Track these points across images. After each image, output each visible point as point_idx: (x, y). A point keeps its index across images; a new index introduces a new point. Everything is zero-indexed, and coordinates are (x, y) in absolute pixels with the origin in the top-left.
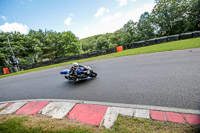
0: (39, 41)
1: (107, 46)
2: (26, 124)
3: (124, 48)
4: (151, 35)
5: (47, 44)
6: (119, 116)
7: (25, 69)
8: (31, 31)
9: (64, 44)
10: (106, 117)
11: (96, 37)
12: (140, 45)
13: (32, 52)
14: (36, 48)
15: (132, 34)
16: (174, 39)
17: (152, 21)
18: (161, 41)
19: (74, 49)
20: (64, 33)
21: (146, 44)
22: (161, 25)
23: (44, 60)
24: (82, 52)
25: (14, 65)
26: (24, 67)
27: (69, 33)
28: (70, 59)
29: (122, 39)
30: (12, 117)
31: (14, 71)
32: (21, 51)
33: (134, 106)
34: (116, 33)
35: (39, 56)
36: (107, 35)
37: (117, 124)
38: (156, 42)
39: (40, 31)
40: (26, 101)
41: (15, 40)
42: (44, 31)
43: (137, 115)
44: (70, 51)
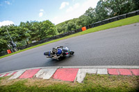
0: (28, 29)
1: (75, 28)
2: (26, 84)
3: (87, 28)
4: (106, 16)
5: (33, 30)
6: (87, 74)
7: (21, 49)
8: (22, 23)
9: (45, 29)
10: (78, 75)
11: (66, 22)
12: (98, 25)
13: (24, 37)
14: (27, 34)
15: (92, 17)
16: (123, 18)
17: (106, 6)
18: (113, 20)
19: (52, 32)
20: (44, 22)
21: (102, 24)
22: (112, 8)
23: (33, 42)
24: (58, 34)
25: (14, 47)
26: (20, 48)
27: (47, 22)
28: (50, 39)
29: (85, 22)
30: (18, 80)
31: (14, 51)
32: (17, 37)
33: (97, 67)
34: (80, 18)
35: (29, 39)
36: (74, 20)
37: (85, 79)
38: (110, 21)
39: (28, 22)
40: (25, 70)
41: (12, 30)
42: (30, 22)
43: (99, 73)
44: (49, 33)
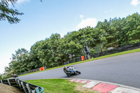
0: (104, 31)
5: (111, 32)
7: (94, 57)
14: (102, 38)
25: (87, 53)
30: (91, 91)
32: (91, 42)
35: (104, 46)
40: (98, 82)
42: (108, 21)
